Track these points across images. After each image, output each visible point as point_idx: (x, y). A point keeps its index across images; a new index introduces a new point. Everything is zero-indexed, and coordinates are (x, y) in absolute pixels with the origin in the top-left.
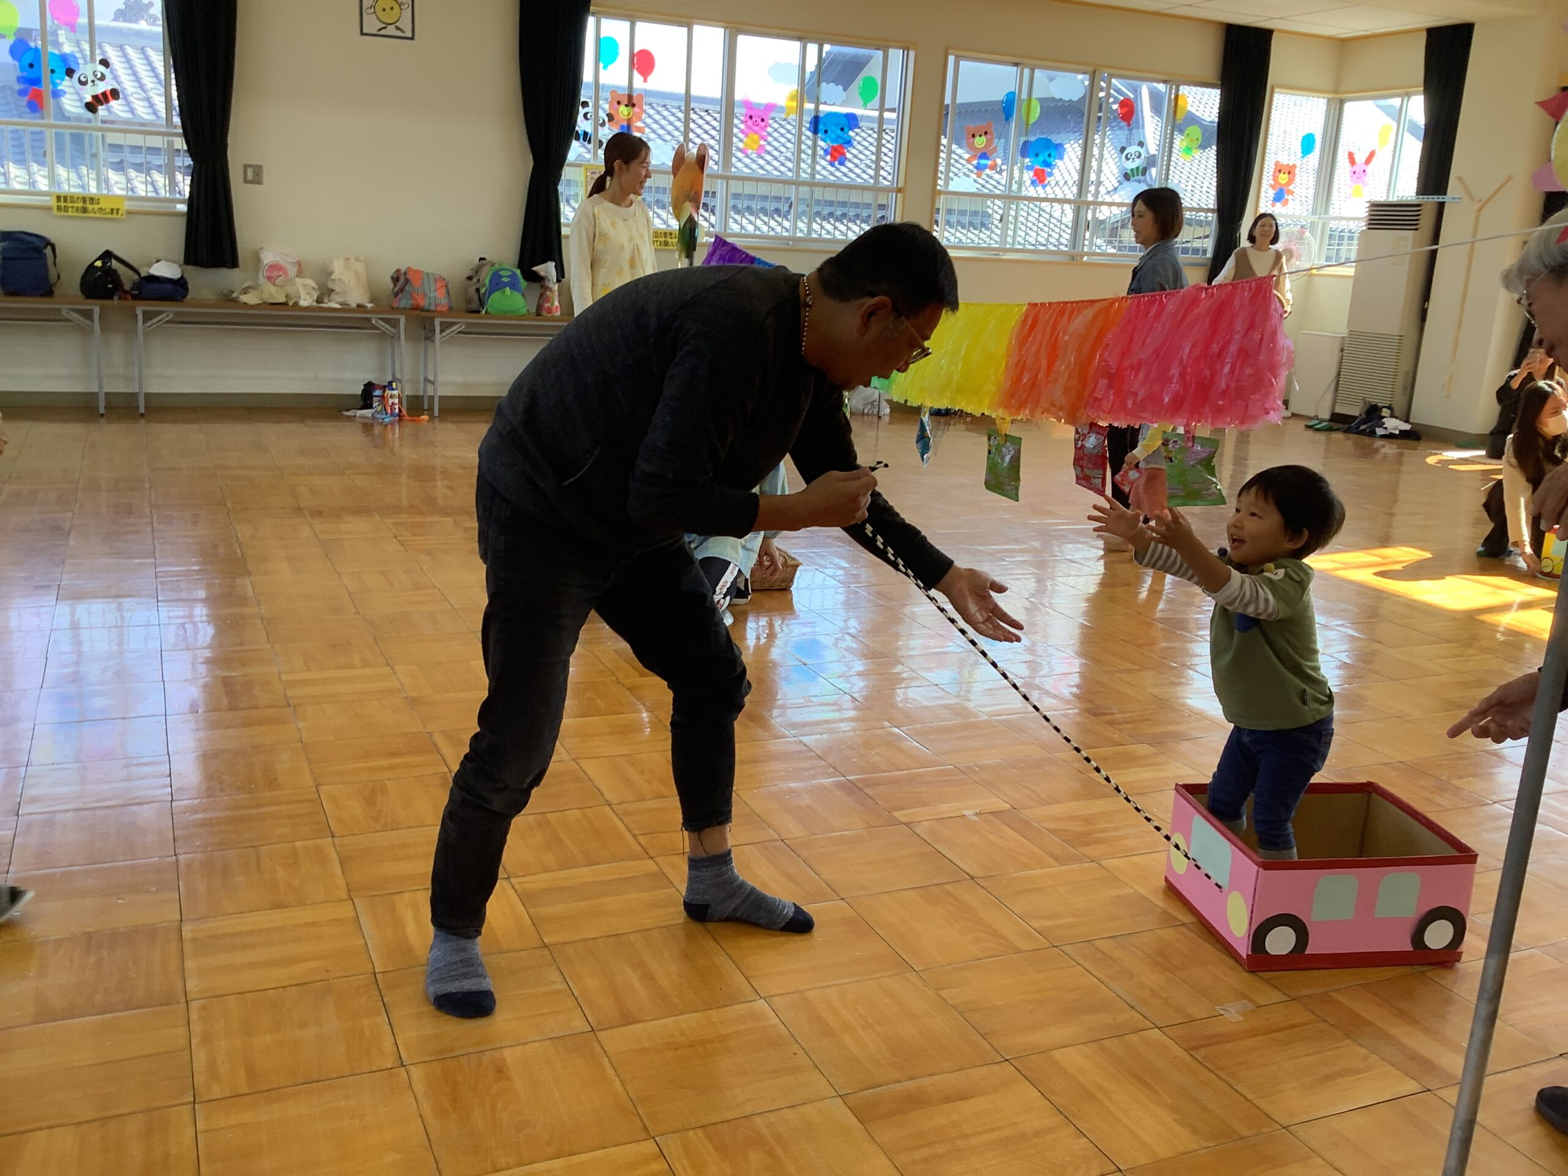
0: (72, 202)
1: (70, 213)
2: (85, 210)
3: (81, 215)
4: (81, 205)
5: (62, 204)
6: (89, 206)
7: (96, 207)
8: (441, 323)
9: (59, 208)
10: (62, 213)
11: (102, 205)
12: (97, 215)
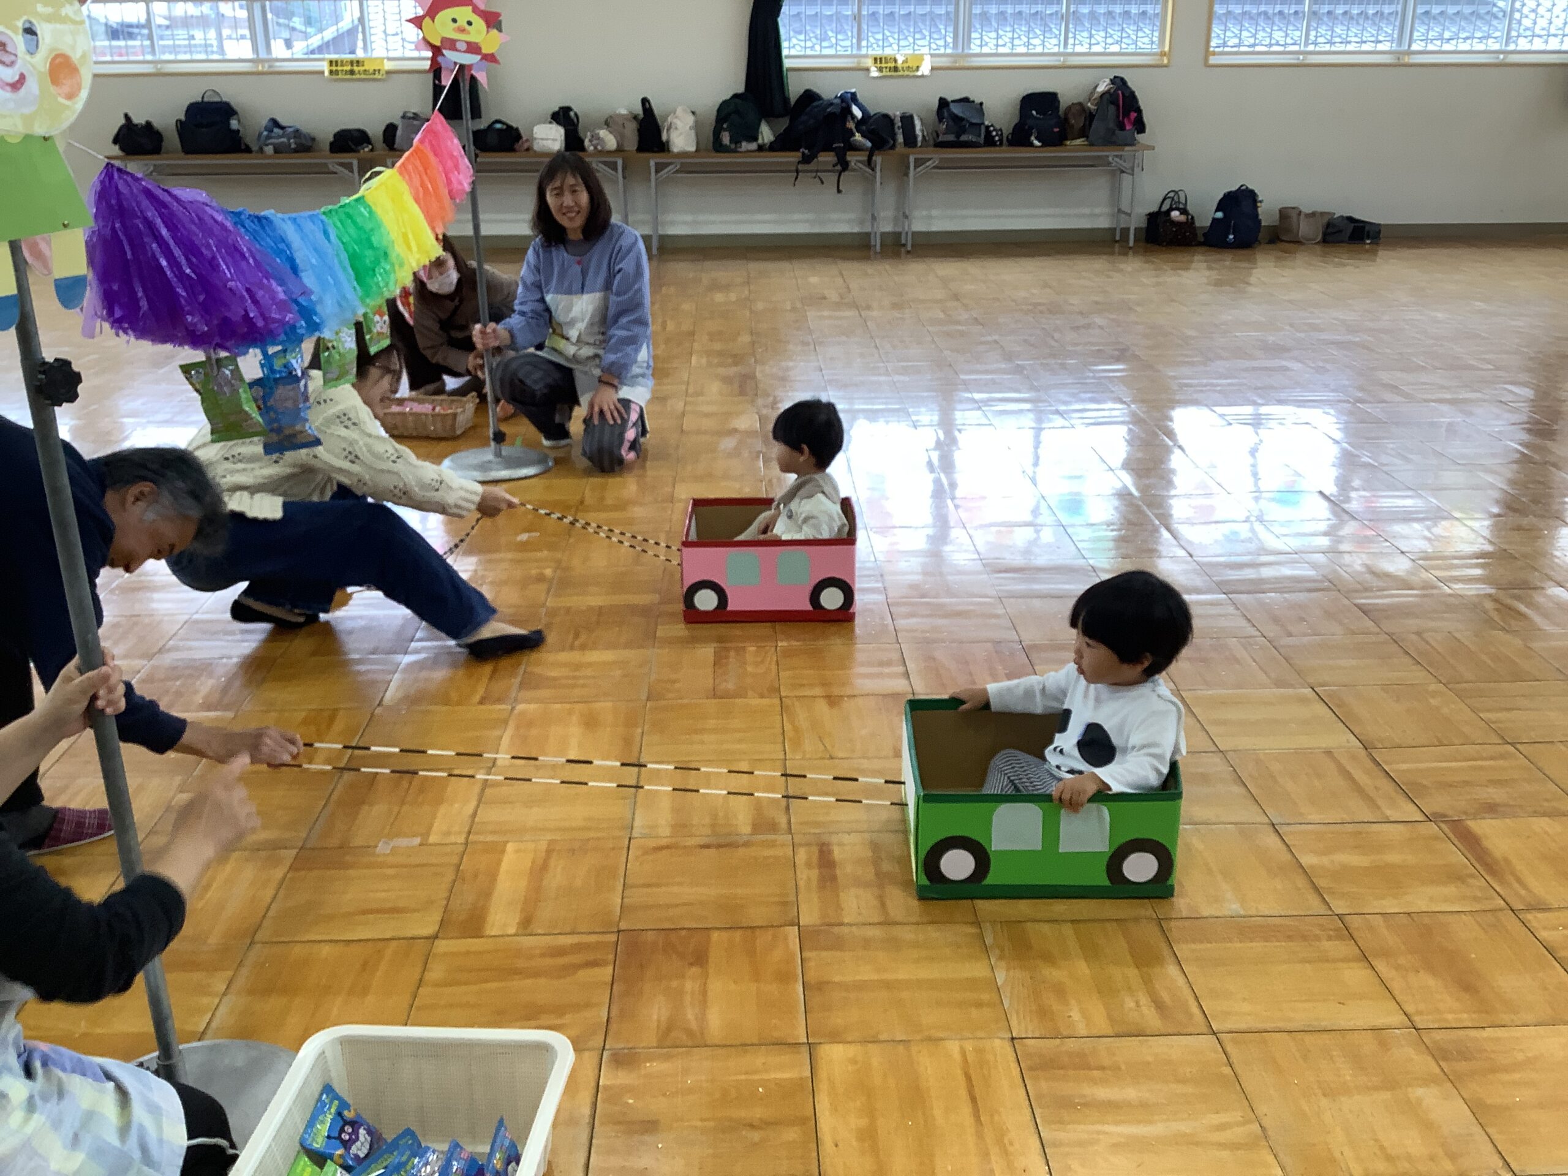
0: (342, 65)
1: (340, 76)
2: (352, 72)
3: (349, 76)
4: (348, 68)
5: (334, 68)
6: (356, 68)
7: (361, 68)
8: (656, 164)
9: (331, 72)
10: (334, 77)
11: (366, 67)
12: (363, 76)
